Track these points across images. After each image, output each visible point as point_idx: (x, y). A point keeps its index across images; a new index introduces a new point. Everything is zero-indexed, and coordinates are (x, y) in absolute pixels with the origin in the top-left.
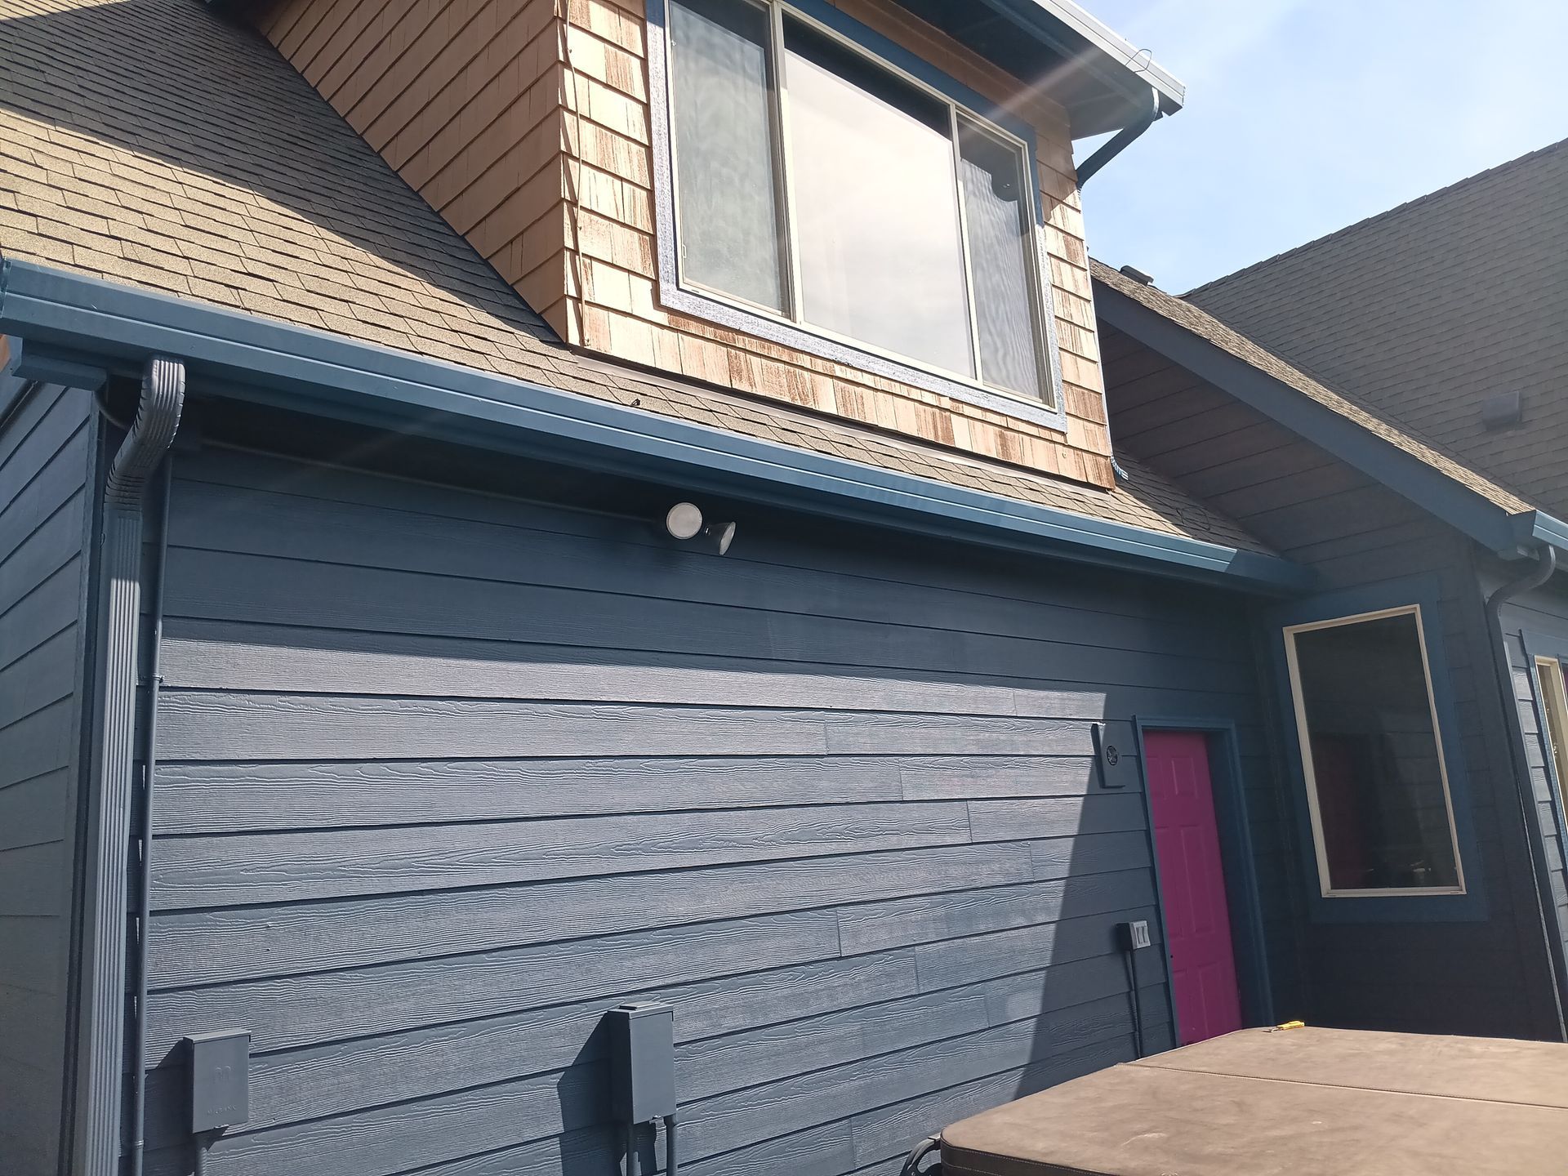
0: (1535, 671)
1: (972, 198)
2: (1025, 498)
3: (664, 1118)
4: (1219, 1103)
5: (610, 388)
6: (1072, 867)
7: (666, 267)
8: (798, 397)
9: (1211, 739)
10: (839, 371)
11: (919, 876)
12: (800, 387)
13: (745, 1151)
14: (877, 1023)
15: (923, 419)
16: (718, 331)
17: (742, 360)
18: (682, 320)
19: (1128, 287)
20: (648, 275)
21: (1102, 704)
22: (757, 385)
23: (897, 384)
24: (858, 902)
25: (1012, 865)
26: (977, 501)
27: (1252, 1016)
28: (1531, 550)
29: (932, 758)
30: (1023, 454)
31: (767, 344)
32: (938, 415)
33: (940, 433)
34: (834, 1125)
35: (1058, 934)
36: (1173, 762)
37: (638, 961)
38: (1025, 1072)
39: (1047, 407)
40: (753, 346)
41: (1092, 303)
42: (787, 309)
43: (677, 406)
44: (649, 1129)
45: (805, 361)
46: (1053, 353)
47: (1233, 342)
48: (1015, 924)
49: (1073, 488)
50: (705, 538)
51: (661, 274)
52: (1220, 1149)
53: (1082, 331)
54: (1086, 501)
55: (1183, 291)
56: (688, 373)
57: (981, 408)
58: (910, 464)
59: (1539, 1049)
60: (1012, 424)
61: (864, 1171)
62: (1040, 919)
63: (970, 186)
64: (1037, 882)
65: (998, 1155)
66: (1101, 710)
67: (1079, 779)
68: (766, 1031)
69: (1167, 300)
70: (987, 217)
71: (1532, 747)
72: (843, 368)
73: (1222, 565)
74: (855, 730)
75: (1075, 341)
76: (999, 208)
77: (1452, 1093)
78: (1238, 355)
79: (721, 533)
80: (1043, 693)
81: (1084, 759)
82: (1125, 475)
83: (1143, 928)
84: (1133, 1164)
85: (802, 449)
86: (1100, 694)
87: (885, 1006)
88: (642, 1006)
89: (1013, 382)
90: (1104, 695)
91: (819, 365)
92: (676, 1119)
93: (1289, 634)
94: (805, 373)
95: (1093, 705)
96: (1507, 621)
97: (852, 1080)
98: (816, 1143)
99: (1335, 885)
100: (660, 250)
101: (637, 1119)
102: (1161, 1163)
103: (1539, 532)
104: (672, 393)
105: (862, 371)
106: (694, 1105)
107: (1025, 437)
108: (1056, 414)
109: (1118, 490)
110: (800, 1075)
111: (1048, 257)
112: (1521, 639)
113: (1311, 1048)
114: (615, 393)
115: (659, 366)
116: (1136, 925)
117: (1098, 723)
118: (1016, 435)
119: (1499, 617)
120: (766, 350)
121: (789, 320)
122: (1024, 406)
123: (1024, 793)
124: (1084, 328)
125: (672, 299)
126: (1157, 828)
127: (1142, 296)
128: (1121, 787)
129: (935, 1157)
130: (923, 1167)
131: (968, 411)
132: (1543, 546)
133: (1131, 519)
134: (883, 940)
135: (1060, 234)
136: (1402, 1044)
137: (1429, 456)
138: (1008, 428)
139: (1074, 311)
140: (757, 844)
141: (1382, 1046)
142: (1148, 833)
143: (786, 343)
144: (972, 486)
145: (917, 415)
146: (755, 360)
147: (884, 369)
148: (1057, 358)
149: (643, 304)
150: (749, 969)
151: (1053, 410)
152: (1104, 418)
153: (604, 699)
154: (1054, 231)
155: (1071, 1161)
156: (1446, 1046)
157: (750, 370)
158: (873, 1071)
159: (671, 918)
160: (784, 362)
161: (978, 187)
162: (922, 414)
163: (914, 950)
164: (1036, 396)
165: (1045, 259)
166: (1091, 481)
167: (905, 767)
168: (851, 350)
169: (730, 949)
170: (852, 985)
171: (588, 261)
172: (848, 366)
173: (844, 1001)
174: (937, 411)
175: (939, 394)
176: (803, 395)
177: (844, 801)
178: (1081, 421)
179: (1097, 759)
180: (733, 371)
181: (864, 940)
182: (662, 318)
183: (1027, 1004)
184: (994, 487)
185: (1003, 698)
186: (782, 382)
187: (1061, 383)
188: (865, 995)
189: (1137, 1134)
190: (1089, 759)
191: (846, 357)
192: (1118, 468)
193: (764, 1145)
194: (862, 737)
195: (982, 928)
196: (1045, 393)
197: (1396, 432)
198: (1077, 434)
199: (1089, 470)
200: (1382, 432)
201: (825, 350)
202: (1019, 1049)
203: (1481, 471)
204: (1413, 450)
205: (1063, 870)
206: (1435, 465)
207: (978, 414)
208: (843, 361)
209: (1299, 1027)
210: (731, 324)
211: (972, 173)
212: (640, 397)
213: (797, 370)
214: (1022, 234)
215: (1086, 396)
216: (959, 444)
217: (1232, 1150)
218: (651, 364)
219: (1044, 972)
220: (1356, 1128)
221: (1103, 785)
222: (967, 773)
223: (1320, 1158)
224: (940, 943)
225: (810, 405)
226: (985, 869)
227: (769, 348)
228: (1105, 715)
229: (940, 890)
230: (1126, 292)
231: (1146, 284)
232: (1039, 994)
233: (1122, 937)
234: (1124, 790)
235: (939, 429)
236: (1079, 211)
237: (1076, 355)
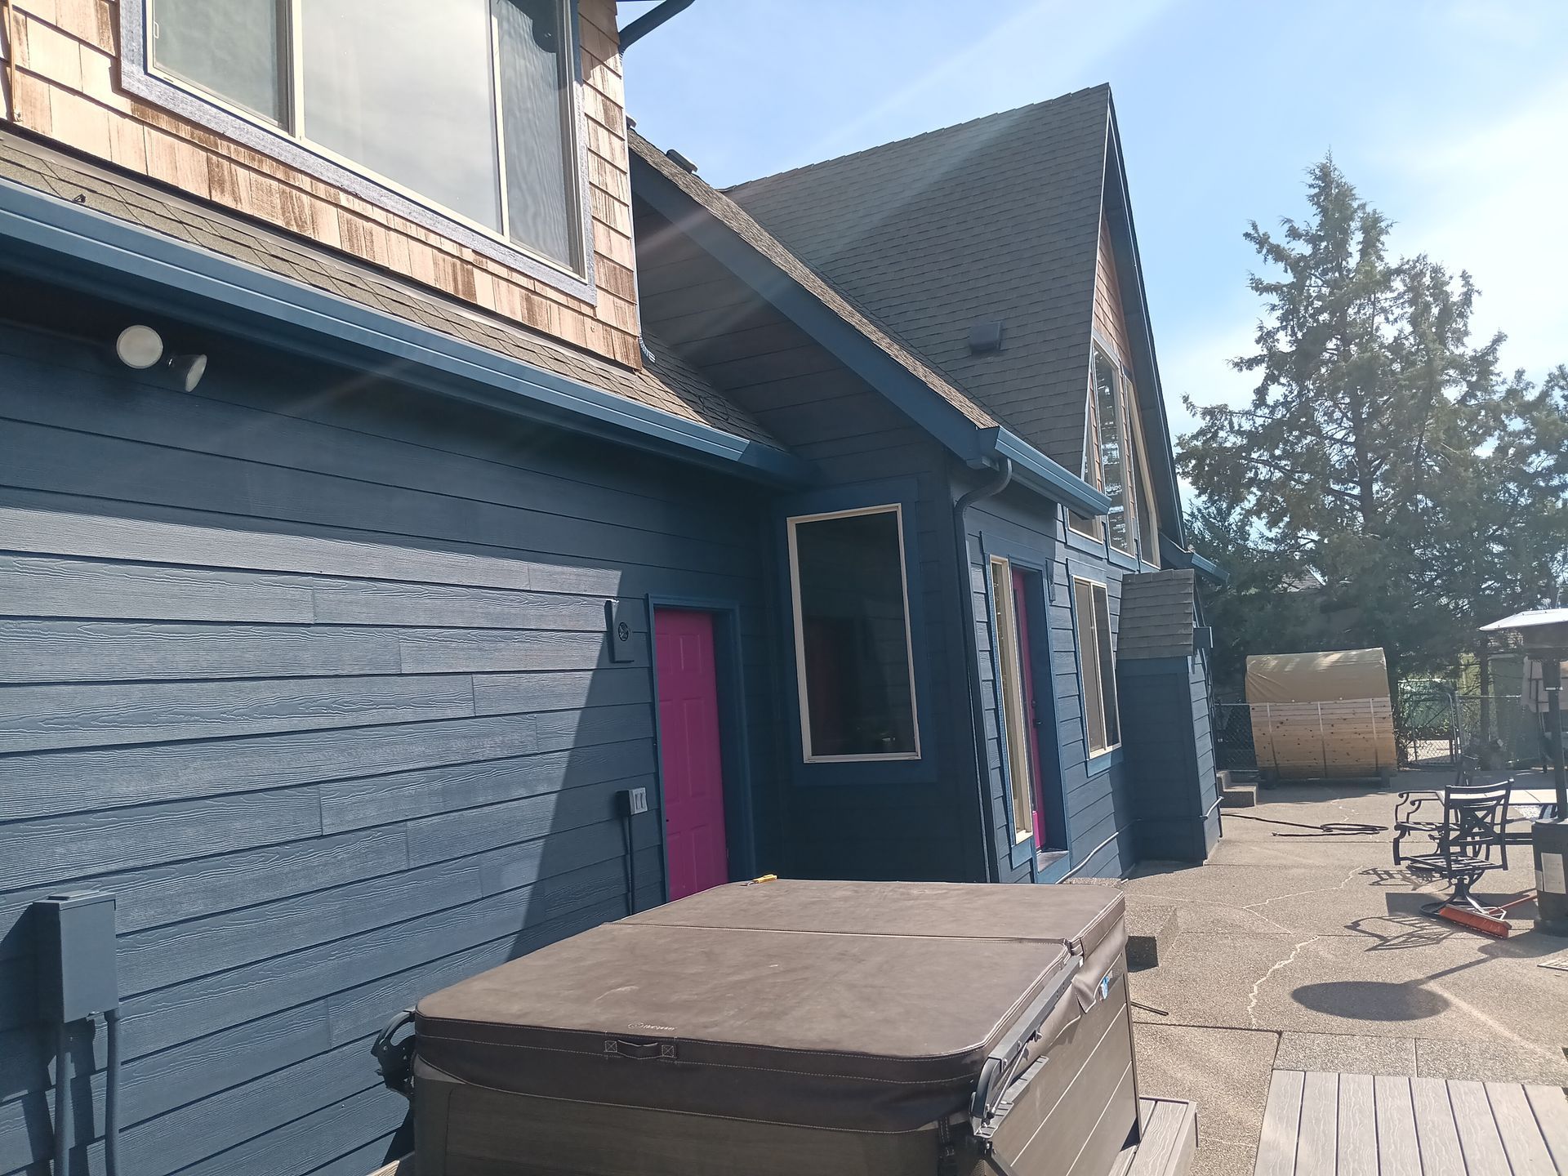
0: (989, 568)
1: (506, 37)
2: (548, 368)
3: (105, 1013)
4: (690, 954)
5: (46, 177)
6: (576, 740)
7: (130, 45)
8: (293, 222)
9: (717, 618)
10: (344, 199)
11: (417, 750)
12: (296, 211)
13: (203, 1040)
14: (360, 901)
15: (441, 267)
16: (197, 132)
17: (225, 169)
18: (149, 111)
19: (669, 170)
20: (106, 50)
21: (617, 581)
22: (243, 201)
23: (414, 226)
24: (346, 778)
25: (518, 737)
26: (495, 363)
27: (737, 872)
28: (993, 461)
29: (438, 630)
30: (550, 321)
31: (257, 156)
32: (458, 266)
33: (460, 287)
34: (309, 1006)
35: (559, 804)
36: (681, 640)
37: (74, 847)
38: (518, 937)
39: (576, 276)
40: (243, 156)
41: (628, 175)
42: (285, 120)
43: (136, 211)
44: (86, 1027)
45: (305, 183)
46: (586, 221)
47: (763, 242)
48: (516, 795)
49: (600, 365)
50: (166, 372)
51: (123, 51)
52: (685, 997)
53: (616, 202)
54: (611, 378)
55: (725, 186)
56: (155, 173)
57: (507, 267)
58: (423, 315)
59: (962, 889)
60: (539, 288)
61: (341, 1050)
62: (541, 790)
63: (506, 26)
64: (541, 753)
65: (471, 1021)
66: (616, 587)
67: (590, 653)
68: (231, 915)
69: (708, 191)
70: (522, 62)
71: (981, 633)
72: (351, 197)
73: (735, 455)
74: (350, 597)
75: (609, 211)
76: (536, 55)
77: (890, 931)
78: (764, 253)
79: (188, 366)
80: (558, 569)
81: (596, 634)
82: (652, 358)
83: (642, 795)
84: (602, 1018)
85: (293, 280)
86: (616, 572)
87: (372, 882)
88: (76, 895)
89: (541, 243)
90: (619, 573)
91: (322, 191)
92: (119, 1014)
93: (792, 524)
94: (304, 197)
95: (607, 582)
96: (971, 522)
97: (330, 960)
98: (287, 1026)
99: (815, 752)
100: (123, 21)
101: (68, 1018)
102: (630, 1015)
103: (1001, 446)
104: (131, 195)
105: (372, 204)
106: (142, 998)
107: (553, 304)
108: (586, 285)
109: (644, 371)
110: (271, 958)
111: (586, 118)
112: (980, 539)
113: (779, 898)
114: (53, 185)
115: (116, 161)
116: (635, 792)
117: (612, 600)
118: (544, 301)
119: (964, 519)
120: (256, 163)
121: (287, 133)
122: (554, 271)
123: (532, 667)
124: (619, 201)
125: (137, 84)
126: (661, 701)
127: (682, 181)
128: (630, 662)
129: (409, 1030)
130: (396, 1041)
131: (492, 267)
132: (1002, 459)
133: (654, 401)
134: (371, 816)
135: (599, 96)
136: (856, 892)
137: (920, 371)
138: (535, 293)
139: (609, 180)
140: (225, 719)
141: (839, 894)
142: (652, 705)
143: (282, 159)
144: (492, 349)
145: (436, 264)
146: (241, 172)
147: (399, 206)
148: (589, 226)
149: (99, 82)
150: (212, 852)
151: (583, 280)
152: (634, 297)
153: (30, 549)
154: (593, 92)
155: (543, 1021)
156: (891, 891)
157: (234, 183)
158: (353, 949)
159: (113, 800)
160: (279, 180)
161: (514, 27)
162: (441, 262)
163: (405, 825)
164: (567, 264)
165: (582, 119)
166: (619, 359)
167: (405, 639)
168: (360, 179)
169: (190, 831)
170: (334, 863)
171: (21, 17)
172: (356, 196)
173: (323, 880)
174: (458, 262)
175: (459, 244)
176: (301, 223)
177: (331, 673)
178: (611, 297)
179: (609, 634)
180: (214, 180)
181: (351, 817)
182: (124, 104)
183: (523, 872)
184: (516, 352)
185: (517, 571)
186: (275, 202)
187: (592, 253)
188: (349, 873)
189: (611, 988)
190: (601, 635)
191: (354, 186)
192: (645, 349)
193: (226, 1033)
194: (360, 606)
195: (481, 800)
196: (576, 262)
197: (897, 347)
198: (606, 307)
199: (617, 347)
200: (883, 344)
201: (330, 174)
202: (513, 915)
203: (964, 390)
204: (907, 363)
205: (568, 742)
206: (923, 379)
207: (504, 272)
208: (350, 190)
209: (773, 879)
210: (212, 126)
211: (508, 11)
212: (86, 193)
213: (294, 192)
214: (559, 88)
215: (618, 272)
216: (480, 302)
217: (696, 997)
218: (104, 155)
219: (541, 841)
220: (806, 968)
221: (612, 660)
222: (475, 646)
223: (771, 997)
224: (433, 818)
225: (309, 233)
226: (488, 742)
227: (260, 161)
228: (618, 593)
229: (438, 763)
230: (665, 173)
231: (690, 173)
232: (537, 862)
233: (621, 802)
234: (632, 665)
235: (460, 283)
236: (620, 77)
237: (609, 227)
